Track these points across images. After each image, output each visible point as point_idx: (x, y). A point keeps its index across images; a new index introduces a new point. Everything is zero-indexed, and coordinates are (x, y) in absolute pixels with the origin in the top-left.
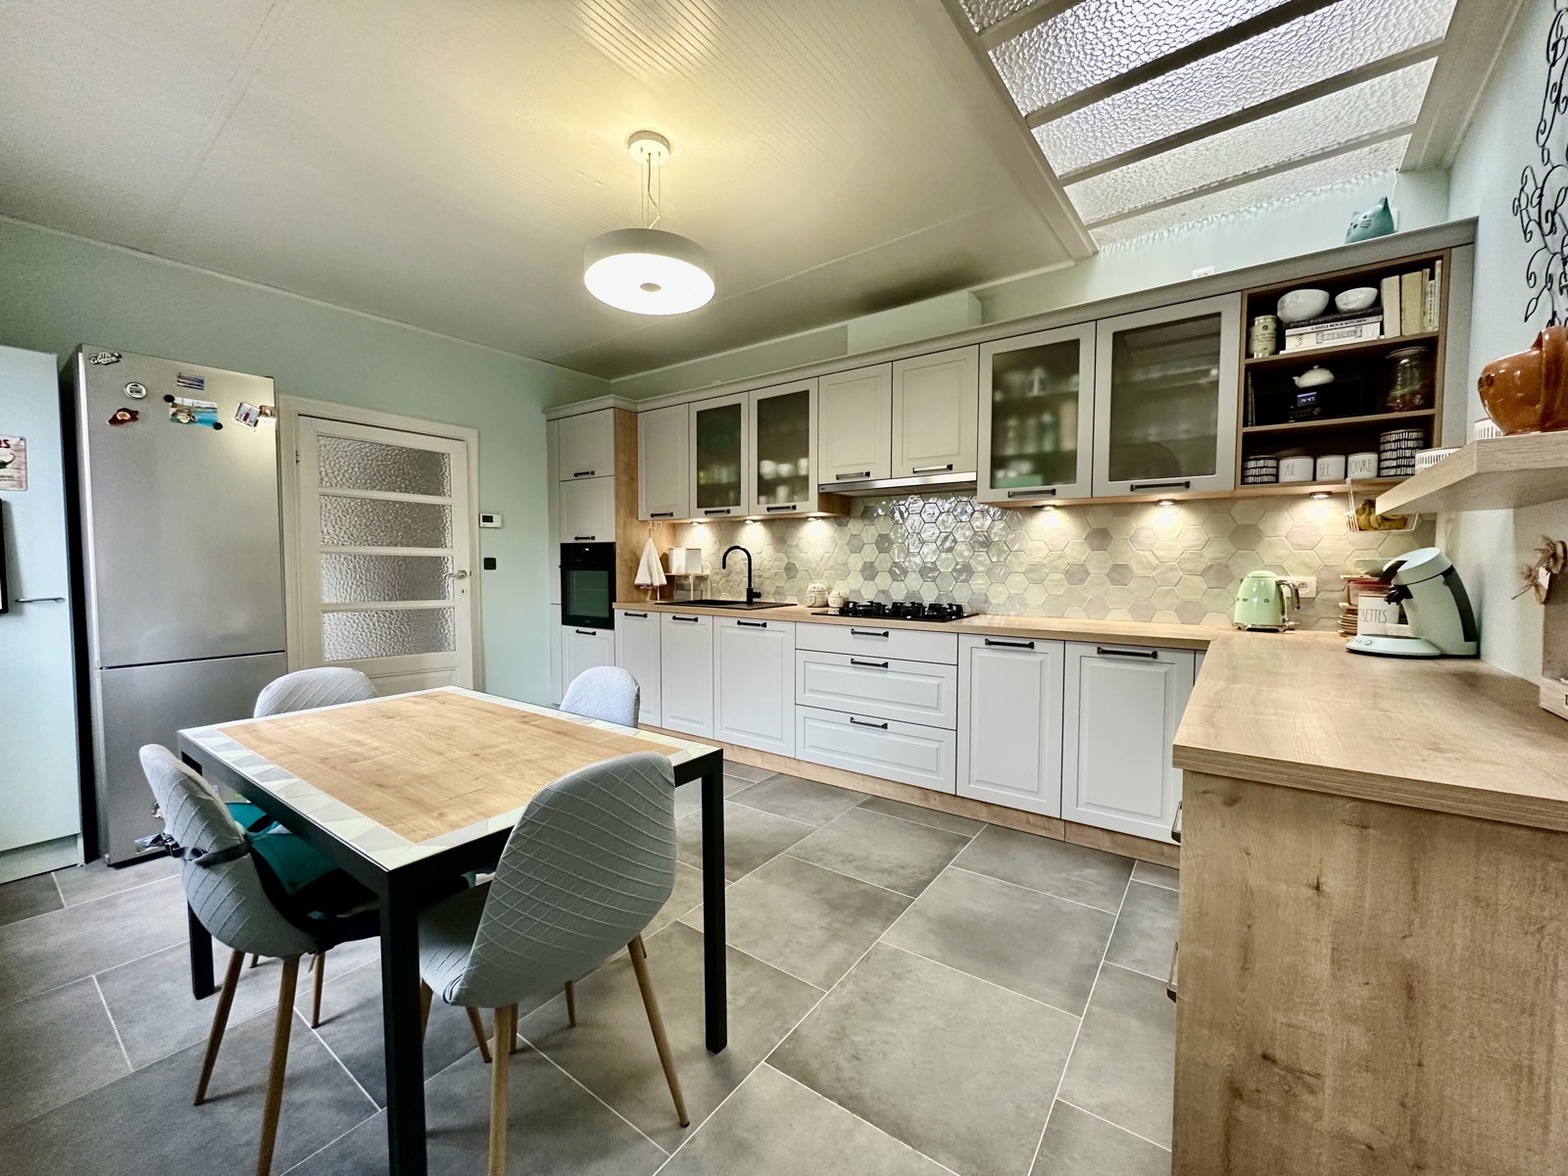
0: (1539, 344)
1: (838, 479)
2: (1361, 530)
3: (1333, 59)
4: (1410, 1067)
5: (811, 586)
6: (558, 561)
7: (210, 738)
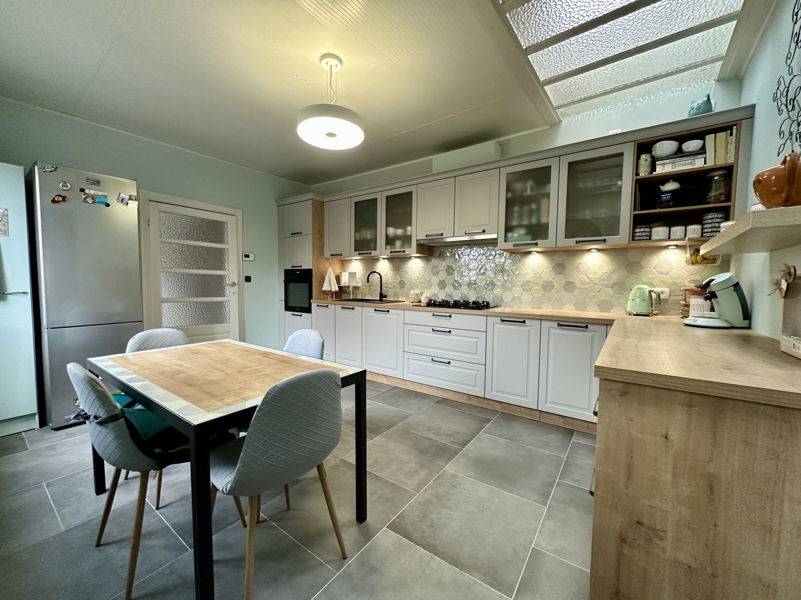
0: (784, 162)
1: (426, 237)
2: (692, 264)
3: (683, 21)
4: (711, 526)
5: (412, 292)
6: (283, 279)
7: (104, 362)
